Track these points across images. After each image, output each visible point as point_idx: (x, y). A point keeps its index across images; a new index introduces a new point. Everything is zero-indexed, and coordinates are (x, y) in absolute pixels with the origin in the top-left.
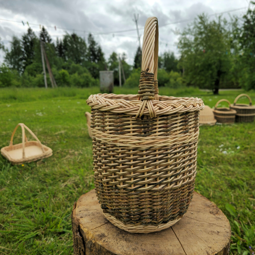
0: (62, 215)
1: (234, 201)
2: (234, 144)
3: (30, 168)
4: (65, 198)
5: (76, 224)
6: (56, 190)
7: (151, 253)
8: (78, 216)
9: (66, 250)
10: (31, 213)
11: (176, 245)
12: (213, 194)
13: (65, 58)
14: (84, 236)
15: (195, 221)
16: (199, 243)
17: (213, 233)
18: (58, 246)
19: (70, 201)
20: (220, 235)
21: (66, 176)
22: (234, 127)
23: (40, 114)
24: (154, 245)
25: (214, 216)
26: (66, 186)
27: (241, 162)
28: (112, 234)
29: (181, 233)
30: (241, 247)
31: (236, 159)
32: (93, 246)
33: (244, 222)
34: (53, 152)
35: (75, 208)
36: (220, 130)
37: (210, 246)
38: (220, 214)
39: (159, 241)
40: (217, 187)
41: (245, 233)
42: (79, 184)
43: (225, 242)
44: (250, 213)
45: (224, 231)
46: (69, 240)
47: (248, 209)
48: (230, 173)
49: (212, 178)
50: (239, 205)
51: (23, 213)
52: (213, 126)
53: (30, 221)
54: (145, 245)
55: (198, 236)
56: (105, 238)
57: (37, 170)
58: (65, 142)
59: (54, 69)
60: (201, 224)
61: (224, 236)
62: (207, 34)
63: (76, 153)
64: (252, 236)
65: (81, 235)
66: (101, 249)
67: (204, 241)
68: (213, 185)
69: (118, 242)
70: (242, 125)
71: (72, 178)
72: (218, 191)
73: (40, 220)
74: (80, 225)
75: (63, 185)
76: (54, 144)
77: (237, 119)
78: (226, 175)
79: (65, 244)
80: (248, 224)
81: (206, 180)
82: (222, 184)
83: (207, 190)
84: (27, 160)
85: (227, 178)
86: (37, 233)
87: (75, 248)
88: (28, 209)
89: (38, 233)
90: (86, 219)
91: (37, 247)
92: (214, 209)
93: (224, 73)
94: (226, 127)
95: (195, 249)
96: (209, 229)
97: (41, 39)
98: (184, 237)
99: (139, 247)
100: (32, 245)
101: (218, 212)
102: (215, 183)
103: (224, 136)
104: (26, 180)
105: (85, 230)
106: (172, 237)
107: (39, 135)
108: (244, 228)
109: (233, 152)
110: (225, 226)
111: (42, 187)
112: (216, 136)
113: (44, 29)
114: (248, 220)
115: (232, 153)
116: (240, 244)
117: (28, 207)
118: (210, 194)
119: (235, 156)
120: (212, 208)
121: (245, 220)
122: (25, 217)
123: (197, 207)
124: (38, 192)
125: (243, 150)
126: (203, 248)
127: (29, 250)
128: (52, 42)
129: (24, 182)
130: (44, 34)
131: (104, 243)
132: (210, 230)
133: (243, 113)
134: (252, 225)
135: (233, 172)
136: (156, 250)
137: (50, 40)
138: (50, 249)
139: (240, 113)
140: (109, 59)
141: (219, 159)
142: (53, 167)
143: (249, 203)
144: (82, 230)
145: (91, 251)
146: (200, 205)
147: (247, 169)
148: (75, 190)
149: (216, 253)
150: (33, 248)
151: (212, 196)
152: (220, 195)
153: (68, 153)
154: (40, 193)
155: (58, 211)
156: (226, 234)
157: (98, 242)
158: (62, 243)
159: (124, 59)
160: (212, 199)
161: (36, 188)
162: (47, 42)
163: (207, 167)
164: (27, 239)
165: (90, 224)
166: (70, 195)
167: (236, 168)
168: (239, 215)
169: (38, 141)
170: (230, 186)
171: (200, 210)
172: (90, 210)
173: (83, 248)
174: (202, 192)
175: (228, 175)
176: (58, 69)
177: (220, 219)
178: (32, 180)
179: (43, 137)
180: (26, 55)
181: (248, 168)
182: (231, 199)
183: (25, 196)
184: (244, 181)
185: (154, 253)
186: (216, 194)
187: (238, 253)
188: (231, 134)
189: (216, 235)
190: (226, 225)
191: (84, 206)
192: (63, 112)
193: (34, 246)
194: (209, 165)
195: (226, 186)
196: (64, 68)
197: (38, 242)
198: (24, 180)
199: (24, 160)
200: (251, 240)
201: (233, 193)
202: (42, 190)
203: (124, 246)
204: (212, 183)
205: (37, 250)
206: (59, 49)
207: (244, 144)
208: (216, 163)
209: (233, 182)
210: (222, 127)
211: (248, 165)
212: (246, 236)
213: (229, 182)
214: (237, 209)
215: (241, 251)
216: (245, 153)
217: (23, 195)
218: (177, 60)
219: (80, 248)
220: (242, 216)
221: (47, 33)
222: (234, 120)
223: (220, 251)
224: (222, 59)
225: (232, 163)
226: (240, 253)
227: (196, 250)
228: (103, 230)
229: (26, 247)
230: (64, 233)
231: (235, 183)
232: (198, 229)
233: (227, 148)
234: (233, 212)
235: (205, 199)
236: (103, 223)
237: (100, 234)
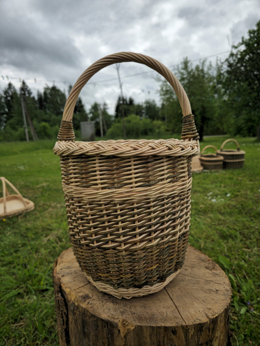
0: (46, 271)
1: (228, 252)
2: (223, 191)
3: (12, 223)
4: (47, 253)
5: (57, 283)
6: (38, 245)
7: (142, 317)
8: (59, 275)
9: (50, 309)
10: (13, 270)
11: (170, 307)
12: (204, 246)
13: (46, 111)
14: (65, 297)
15: (190, 278)
16: (196, 304)
17: (211, 292)
18: (40, 304)
19: (53, 256)
20: (220, 294)
21: (48, 230)
22: (221, 173)
23: (22, 168)
24: (145, 307)
25: (210, 272)
26: (49, 240)
27: (233, 211)
28: (97, 295)
29: (175, 292)
30: (238, 303)
31: (227, 207)
32: (76, 308)
33: (240, 275)
34: (35, 205)
35: (56, 265)
36: (207, 177)
37: (209, 307)
38: (217, 269)
39: (150, 302)
40: (207, 238)
41: (242, 287)
42: (62, 238)
43: (226, 301)
44: (246, 265)
45: (223, 289)
46: (53, 298)
47: (243, 261)
48: (221, 222)
49: (202, 228)
50: (233, 257)
51: (4, 270)
52: (200, 173)
53: (11, 278)
54: (134, 307)
55: (194, 295)
56: (89, 300)
57: (18, 224)
58: (47, 195)
59: (35, 122)
60: (196, 282)
61: (224, 295)
62: (189, 80)
63: (58, 205)
64: (250, 291)
65: (63, 296)
66: (85, 312)
67: (202, 302)
68: (204, 236)
69: (104, 304)
70: (230, 171)
71: (55, 232)
72: (210, 242)
73: (22, 277)
74: (62, 285)
75: (45, 240)
76: (36, 198)
77: (225, 165)
78: (217, 224)
79: (48, 302)
80: (245, 277)
81: (195, 230)
82: (213, 235)
83: (197, 241)
84: (9, 214)
85: (218, 227)
86: (18, 292)
87: (57, 309)
88: (9, 265)
89: (20, 291)
90: (68, 278)
91: (19, 306)
92: (209, 263)
93: (208, 119)
94: (214, 174)
95: (192, 311)
96: (206, 287)
97: (21, 93)
98: (178, 297)
99: (128, 309)
100: (13, 305)
101: (215, 267)
102: (206, 233)
103: (212, 183)
104: (7, 235)
105: (67, 291)
106: (165, 297)
107: (21, 189)
108: (240, 282)
109: (223, 200)
110: (224, 283)
111: (24, 242)
112: (203, 183)
113: (24, 83)
114: (244, 272)
115: (221, 201)
116: (237, 300)
117: (10, 263)
118: (200, 245)
119: (225, 204)
120: (208, 262)
121: (240, 273)
122: (6, 274)
123: (191, 261)
124: (20, 247)
125: (234, 198)
126: (201, 310)
127: (11, 310)
128: (32, 96)
129: (5, 238)
130: (24, 88)
131: (88, 305)
132: (208, 288)
133: (231, 159)
134: (249, 279)
135: (224, 221)
136: (147, 313)
137: (30, 93)
138: (33, 308)
139: (228, 159)
140: (90, 110)
141: (208, 208)
142: (35, 221)
143: (244, 254)
144: (63, 290)
145: (75, 314)
146: (193, 259)
147: (239, 218)
148: (58, 244)
149: (217, 315)
150: (15, 307)
151: (203, 247)
152: (212, 246)
153: (50, 206)
154: (22, 248)
155: (41, 267)
156: (226, 293)
157: (81, 305)
158: (45, 301)
159: (105, 109)
160: (203, 251)
161: (18, 243)
162: (27, 95)
163: (196, 217)
164: (9, 298)
165: (73, 283)
166: (53, 249)
167: (228, 217)
168: (234, 268)
169: (19, 195)
170: (222, 236)
171: (194, 265)
172: (72, 268)
173: (65, 311)
174: (192, 244)
175: (219, 224)
176: (39, 122)
177: (218, 275)
178: (14, 235)
179: (24, 191)
180: (7, 110)
181: (240, 216)
182: (224, 250)
183: (6, 252)
184: (237, 231)
185: (145, 316)
186: (207, 245)
187: (236, 310)
188: (219, 181)
189: (215, 294)
190: (225, 281)
191: (66, 264)
192: (45, 164)
193: (16, 305)
194: (198, 214)
195: (217, 236)
196: (45, 121)
197: (20, 301)
198: (5, 236)
199: (6, 214)
200: (249, 295)
201: (225, 243)
202: (24, 245)
203: (111, 309)
204: (202, 233)
205: (19, 310)
206: (39, 102)
207: (234, 191)
208: (205, 212)
209: (224, 232)
210: (209, 174)
211: (240, 213)
212: (243, 291)
213: (220, 232)
214: (232, 261)
215: (239, 308)
216: (236, 200)
217: (5, 251)
218: (158, 108)
219: (62, 311)
220: (237, 268)
221: (27, 87)
222: (222, 166)
223: (221, 312)
224: (205, 105)
225: (223, 211)
226: (237, 310)
227: (193, 313)
228: (86, 291)
229: (7, 306)
230: (47, 290)
231: (227, 233)
232: (193, 287)
233: (216, 196)
234: (228, 265)
235: (199, 252)
236: (87, 282)
237: (84, 295)
